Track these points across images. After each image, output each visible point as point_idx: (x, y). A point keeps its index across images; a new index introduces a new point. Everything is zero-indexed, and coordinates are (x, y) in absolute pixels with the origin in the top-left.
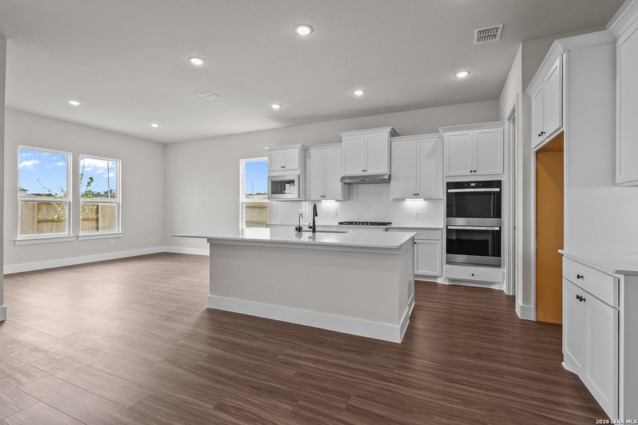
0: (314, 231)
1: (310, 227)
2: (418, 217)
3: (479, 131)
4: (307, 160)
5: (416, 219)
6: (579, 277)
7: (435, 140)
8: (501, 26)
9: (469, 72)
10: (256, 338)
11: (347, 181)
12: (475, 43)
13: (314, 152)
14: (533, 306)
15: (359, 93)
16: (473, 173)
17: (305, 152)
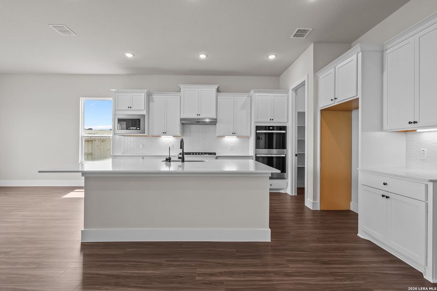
0: (183, 161)
1: (179, 158)
2: (232, 148)
3: (276, 95)
4: (151, 103)
5: (231, 150)
6: (385, 184)
7: (246, 97)
8: (311, 29)
9: (276, 56)
10: (160, 265)
11: (183, 122)
12: (292, 37)
13: (156, 97)
14: (318, 201)
15: (203, 56)
16: (271, 121)
17: (149, 96)
